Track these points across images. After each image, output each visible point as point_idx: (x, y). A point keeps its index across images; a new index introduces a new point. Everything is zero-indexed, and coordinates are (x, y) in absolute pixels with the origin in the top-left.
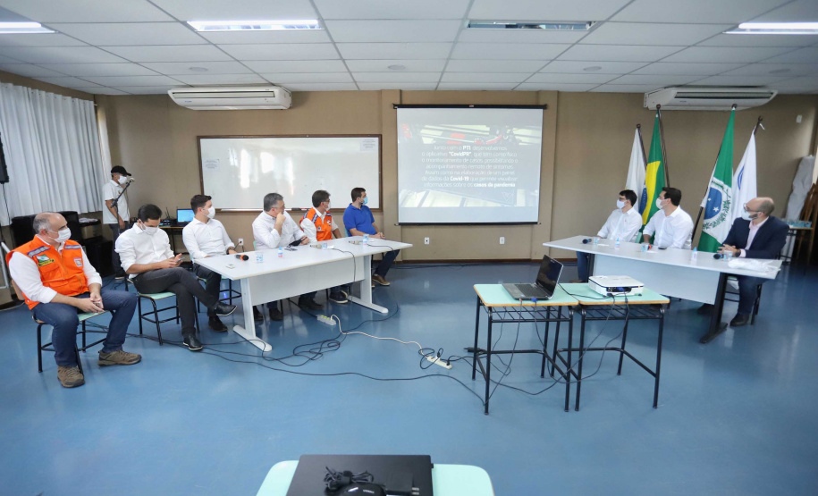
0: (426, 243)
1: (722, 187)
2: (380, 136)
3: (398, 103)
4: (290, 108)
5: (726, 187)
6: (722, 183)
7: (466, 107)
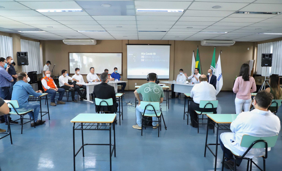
1: (213, 68)
2: (122, 53)
3: (127, 43)
4: (96, 44)
5: (214, 68)
6: (213, 67)
7: (147, 45)
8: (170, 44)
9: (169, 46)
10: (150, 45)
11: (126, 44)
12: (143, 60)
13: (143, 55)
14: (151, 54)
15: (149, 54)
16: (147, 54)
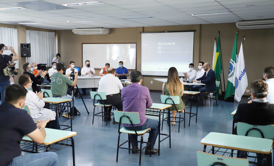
0: (151, 83)
3: (142, 31)
4: (109, 34)
5: (234, 62)
7: (164, 32)
8: (194, 29)
9: (193, 33)
10: (168, 32)
11: (140, 32)
12: (160, 52)
13: (159, 46)
14: (170, 44)
15: (166, 44)
16: (164, 44)
